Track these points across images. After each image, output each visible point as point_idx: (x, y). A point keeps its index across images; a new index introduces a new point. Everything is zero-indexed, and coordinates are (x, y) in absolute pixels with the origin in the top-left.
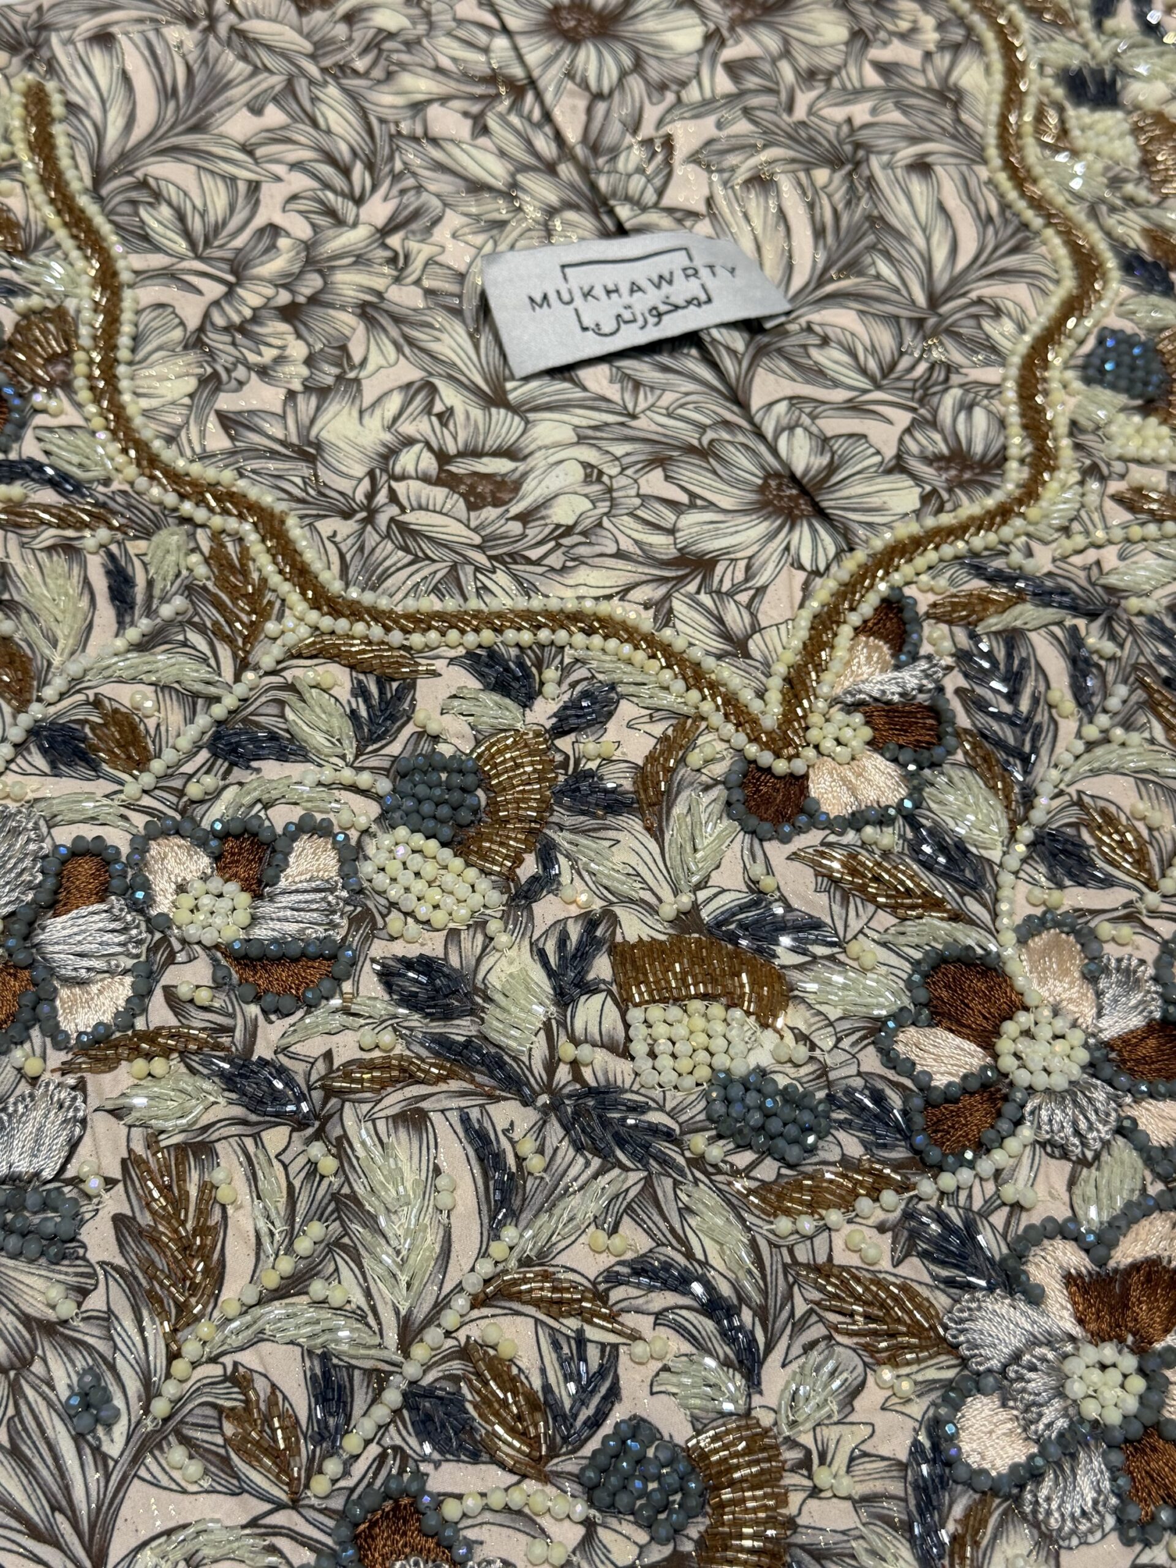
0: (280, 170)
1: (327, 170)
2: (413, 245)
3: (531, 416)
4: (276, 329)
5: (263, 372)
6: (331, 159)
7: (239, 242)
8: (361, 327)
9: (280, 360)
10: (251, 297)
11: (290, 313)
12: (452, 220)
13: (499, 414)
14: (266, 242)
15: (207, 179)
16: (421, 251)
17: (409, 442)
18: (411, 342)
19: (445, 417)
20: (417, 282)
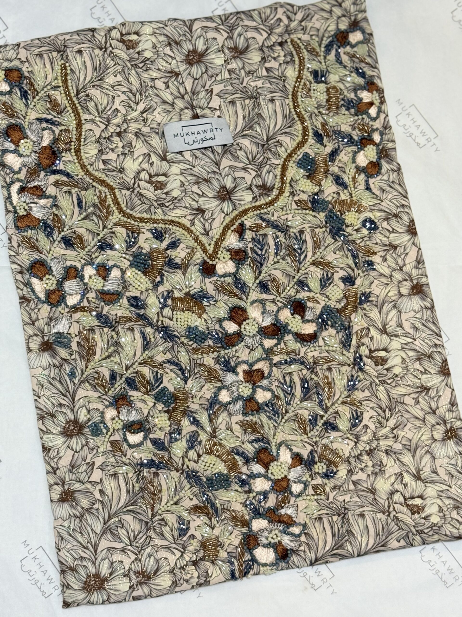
0: (120, 93)
1: (130, 95)
2: (149, 116)
3: (171, 164)
4: (116, 139)
5: (113, 150)
6: (131, 91)
7: (109, 113)
8: (135, 138)
9: (117, 147)
10: (111, 129)
11: (119, 134)
12: (159, 109)
13: (164, 163)
14: (115, 114)
15: (102, 94)
16: (151, 117)
17: (143, 170)
18: (146, 141)
19: (152, 164)
20: (149, 126)
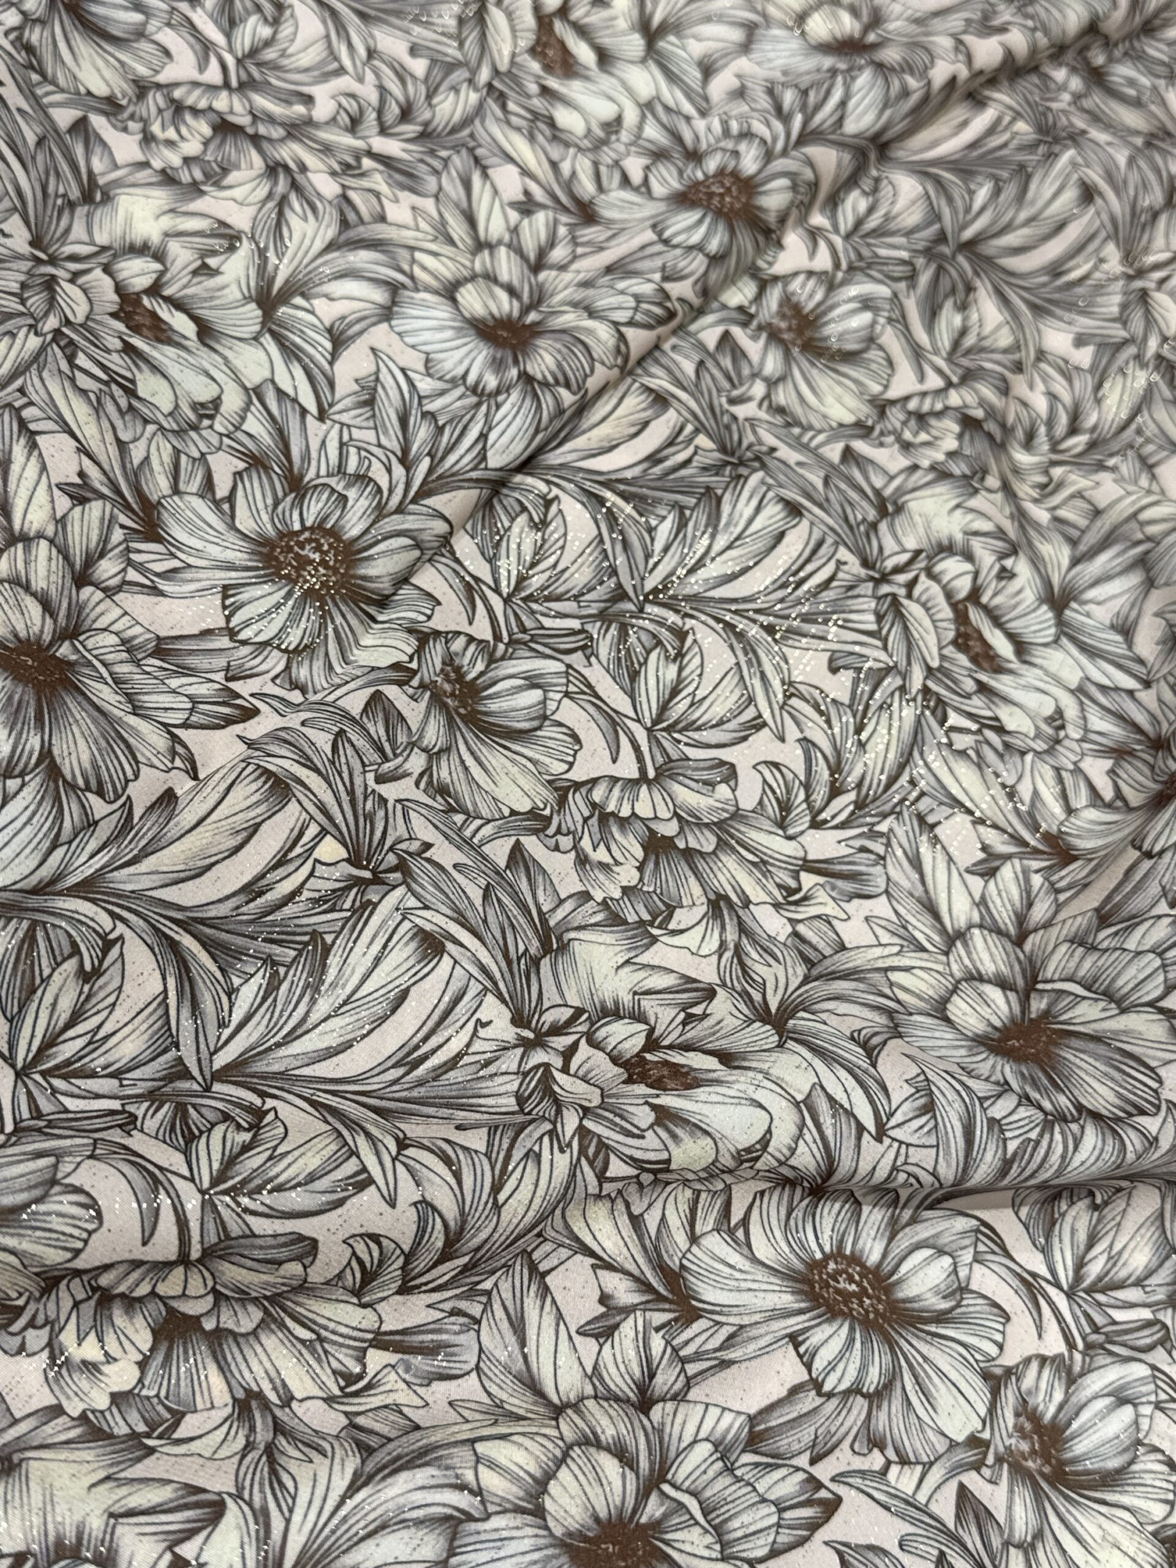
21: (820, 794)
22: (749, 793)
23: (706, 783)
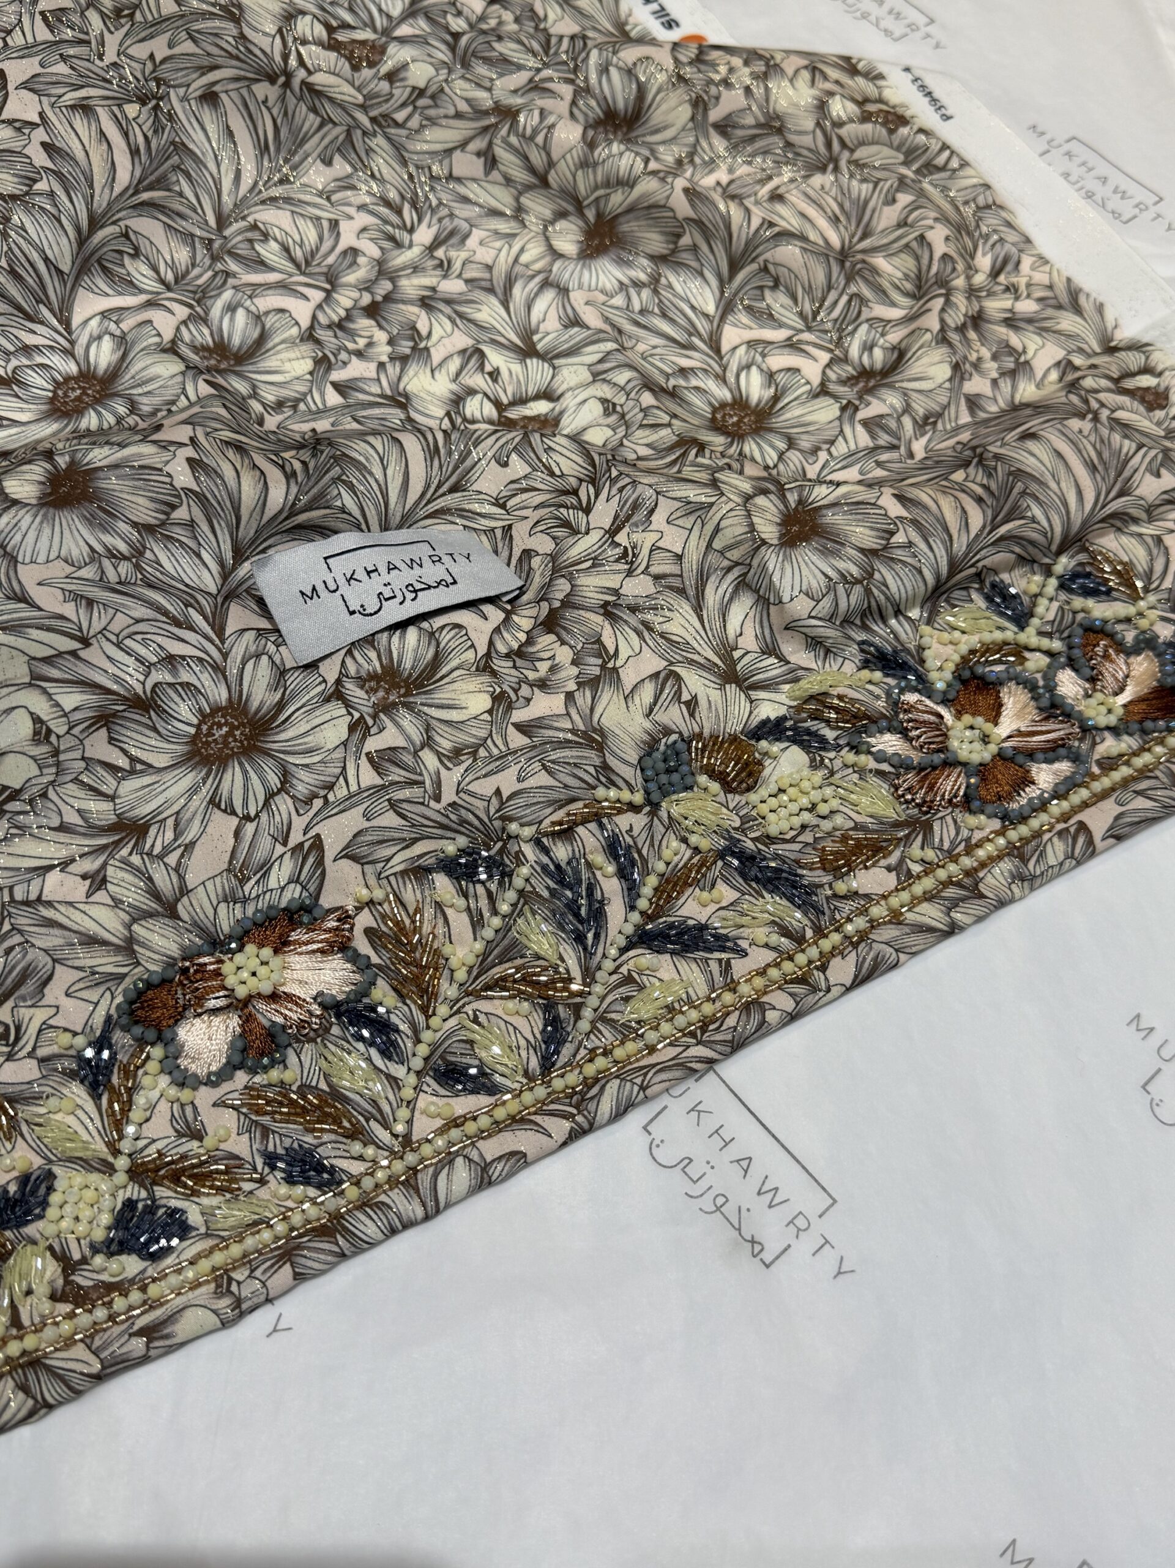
21: (394, 218)
22: (373, 251)
23: (350, 266)
